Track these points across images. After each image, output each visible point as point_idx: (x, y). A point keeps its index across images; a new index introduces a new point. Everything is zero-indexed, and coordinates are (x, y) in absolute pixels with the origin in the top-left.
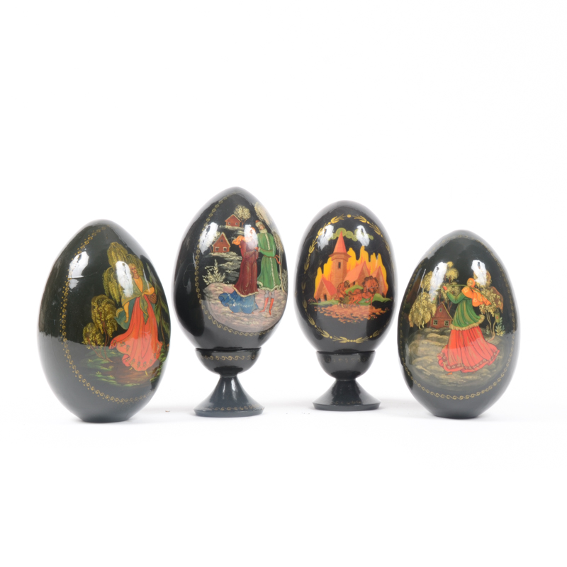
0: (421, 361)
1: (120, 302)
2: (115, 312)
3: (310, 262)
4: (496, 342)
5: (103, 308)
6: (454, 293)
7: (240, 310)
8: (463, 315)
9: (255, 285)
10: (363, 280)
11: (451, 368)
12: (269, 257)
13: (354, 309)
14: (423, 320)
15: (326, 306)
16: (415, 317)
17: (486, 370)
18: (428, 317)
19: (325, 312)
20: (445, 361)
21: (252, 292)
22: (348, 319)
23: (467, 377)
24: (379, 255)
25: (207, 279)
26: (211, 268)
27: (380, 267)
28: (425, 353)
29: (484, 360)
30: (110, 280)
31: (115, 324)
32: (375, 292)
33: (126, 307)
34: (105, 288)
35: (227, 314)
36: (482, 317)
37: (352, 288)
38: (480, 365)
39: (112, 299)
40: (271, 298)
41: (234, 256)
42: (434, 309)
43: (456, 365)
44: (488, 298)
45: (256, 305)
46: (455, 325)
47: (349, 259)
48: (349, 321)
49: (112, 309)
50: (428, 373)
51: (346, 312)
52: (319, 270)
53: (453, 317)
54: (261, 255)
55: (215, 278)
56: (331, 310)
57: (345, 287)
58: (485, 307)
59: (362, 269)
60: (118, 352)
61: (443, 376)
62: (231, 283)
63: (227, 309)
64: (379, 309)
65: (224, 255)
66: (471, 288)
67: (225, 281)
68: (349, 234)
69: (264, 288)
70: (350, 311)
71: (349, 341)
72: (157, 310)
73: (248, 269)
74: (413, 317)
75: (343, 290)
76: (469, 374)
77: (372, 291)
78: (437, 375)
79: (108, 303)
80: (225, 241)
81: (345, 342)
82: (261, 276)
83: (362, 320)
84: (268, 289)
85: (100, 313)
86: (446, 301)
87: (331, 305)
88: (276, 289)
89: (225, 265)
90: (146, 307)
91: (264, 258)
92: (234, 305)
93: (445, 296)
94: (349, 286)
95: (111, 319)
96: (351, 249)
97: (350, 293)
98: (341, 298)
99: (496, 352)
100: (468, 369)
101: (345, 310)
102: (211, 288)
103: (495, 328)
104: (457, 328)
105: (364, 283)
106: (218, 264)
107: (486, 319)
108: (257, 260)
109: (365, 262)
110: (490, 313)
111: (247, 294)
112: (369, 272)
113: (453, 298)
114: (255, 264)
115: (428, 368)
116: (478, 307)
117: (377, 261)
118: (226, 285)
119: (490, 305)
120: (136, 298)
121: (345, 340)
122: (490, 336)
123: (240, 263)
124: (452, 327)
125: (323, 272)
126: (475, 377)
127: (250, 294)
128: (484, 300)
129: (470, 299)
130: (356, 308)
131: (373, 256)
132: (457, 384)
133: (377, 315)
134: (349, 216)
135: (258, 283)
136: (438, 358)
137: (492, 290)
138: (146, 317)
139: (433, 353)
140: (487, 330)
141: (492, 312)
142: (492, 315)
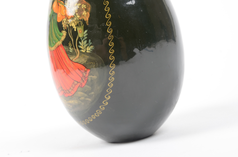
4: (83, 60)
23: (71, 102)
29: (76, 83)
36: (64, 33)
58: (67, 21)
66: (57, 2)
100: (67, 93)
103: (79, 44)
107: (67, 36)
110: (72, 27)
116: (61, 22)
122: (74, 54)
129: (56, 14)
140: (70, 48)
141: (74, 25)
142: (74, 29)
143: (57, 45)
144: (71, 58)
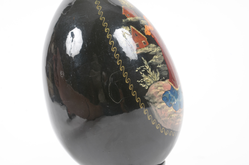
25: (144, 83)
26: (142, 69)
35: (173, 115)
41: (154, 48)
55: (151, 78)
62: (166, 78)
63: (172, 109)
65: (147, 49)
67: (161, 78)
80: (139, 34)
89: (153, 60)
92: (175, 103)
102: (152, 91)
106: (147, 62)
118: (164, 82)
123: (162, 53)
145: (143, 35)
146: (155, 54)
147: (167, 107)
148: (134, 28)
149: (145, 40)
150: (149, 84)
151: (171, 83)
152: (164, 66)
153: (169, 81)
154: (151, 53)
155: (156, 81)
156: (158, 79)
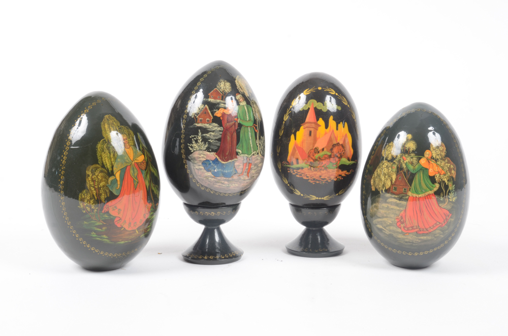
0: (381, 221)
1: (112, 171)
2: (108, 180)
3: (284, 129)
4: (449, 207)
5: (97, 176)
6: (412, 163)
7: (221, 175)
8: (420, 183)
9: (235, 153)
10: (331, 147)
11: (408, 230)
12: (247, 127)
13: (322, 172)
14: (384, 186)
15: (298, 169)
16: (377, 182)
17: (439, 231)
18: (388, 184)
19: (297, 174)
20: (402, 223)
21: (232, 158)
22: (317, 180)
23: (422, 238)
24: (346, 124)
25: (192, 147)
26: (195, 137)
27: (346, 134)
28: (385, 215)
29: (438, 223)
30: (103, 151)
31: (107, 191)
32: (341, 157)
33: (118, 175)
34: (99, 158)
35: (210, 178)
36: (437, 186)
37: (321, 154)
38: (434, 227)
39: (105, 168)
40: (249, 163)
41: (215, 127)
42: (394, 177)
43: (412, 227)
44: (443, 168)
45: (236, 170)
46: (413, 192)
47: (319, 128)
48: (318, 182)
49: (105, 178)
50: (387, 232)
51: (315, 175)
52: (292, 136)
53: (411, 186)
54: (240, 125)
55: (199, 146)
56: (302, 172)
57: (315, 153)
58: (439, 176)
59: (331, 137)
60: (110, 215)
61: (400, 236)
62: (213, 151)
63: (209, 174)
64: (345, 172)
65: (207, 126)
66: (427, 159)
67: (208, 149)
68: (319, 106)
69: (242, 155)
70: (318, 174)
71: (317, 198)
72: (146, 176)
73: (229, 138)
74: (374, 181)
75: (313, 156)
76: (423, 235)
77: (339, 156)
78: (395, 235)
79: (101, 172)
80: (208, 113)
81: (314, 199)
82: (240, 144)
83: (329, 181)
84: (246, 155)
85: (93, 181)
86: (405, 170)
87: (302, 168)
88: (254, 155)
89: (208, 135)
90: (136, 174)
91: (243, 128)
92: (216, 171)
93: (404, 166)
94: (318, 152)
95: (103, 186)
96: (321, 119)
97: (319, 158)
98: (311, 163)
99: (448, 216)
100: (423, 231)
101: (315, 173)
102: (195, 155)
103: (448, 194)
104: (414, 195)
105: (332, 150)
106: (202, 134)
107: (440, 188)
108: (237, 130)
109: (333, 131)
110: (444, 181)
111: (227, 160)
112: (336, 140)
113: (411, 167)
114: (235, 134)
115: (387, 228)
116: (434, 176)
117: (344, 129)
118: (209, 153)
119: (445, 174)
120: (127, 166)
121: (314, 198)
122: (444, 202)
123: (221, 133)
124: (410, 194)
125: (295, 139)
126: (429, 238)
127: (230, 161)
128: (439, 170)
129: (427, 169)
130: (325, 171)
131: (341, 125)
132: (413, 243)
133: (342, 177)
134: (320, 88)
135: (237, 150)
136: (397, 221)
137: (446, 161)
138: (136, 183)
139: (392, 216)
140: (441, 197)
141: (446, 180)
142: (446, 183)
143: (427, 194)
144: (440, 205)
145: (211, 115)
146: (213, 131)
147: (205, 171)
148: (207, 107)
149: (210, 119)
150: (195, 150)
151: (216, 156)
152: (217, 143)
153: (216, 154)
154: (209, 129)
155: (202, 150)
156: (205, 149)
